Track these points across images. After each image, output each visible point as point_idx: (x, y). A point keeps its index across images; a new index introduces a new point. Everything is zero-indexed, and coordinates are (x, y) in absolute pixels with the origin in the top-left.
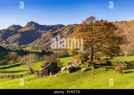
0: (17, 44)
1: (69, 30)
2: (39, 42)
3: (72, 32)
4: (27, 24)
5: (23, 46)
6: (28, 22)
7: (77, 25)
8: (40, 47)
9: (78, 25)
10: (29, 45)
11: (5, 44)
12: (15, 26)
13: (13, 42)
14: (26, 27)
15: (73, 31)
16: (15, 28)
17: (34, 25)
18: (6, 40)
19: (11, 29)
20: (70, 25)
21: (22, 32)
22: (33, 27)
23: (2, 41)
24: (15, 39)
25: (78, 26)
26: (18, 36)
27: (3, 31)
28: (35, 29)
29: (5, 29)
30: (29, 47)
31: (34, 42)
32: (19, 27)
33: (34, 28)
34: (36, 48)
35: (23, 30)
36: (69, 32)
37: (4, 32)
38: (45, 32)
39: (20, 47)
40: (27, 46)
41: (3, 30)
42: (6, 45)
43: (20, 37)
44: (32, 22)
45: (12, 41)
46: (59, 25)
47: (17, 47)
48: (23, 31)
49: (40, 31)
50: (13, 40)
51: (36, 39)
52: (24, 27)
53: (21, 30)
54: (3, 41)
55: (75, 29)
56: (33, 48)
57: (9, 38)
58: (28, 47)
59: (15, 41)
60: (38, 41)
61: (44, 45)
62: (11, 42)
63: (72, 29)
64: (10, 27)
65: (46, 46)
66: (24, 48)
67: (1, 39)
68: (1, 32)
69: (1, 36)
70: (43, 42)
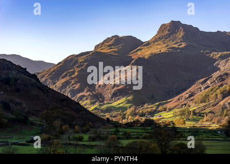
0: (129, 102)
2: (204, 92)
4: (159, 32)
5: (148, 107)
6: (163, 25)
8: (207, 110)
10: (168, 106)
11: (88, 101)
12: (117, 40)
13: (114, 95)
14: (155, 40)
16: (120, 46)
17: (182, 34)
19: (106, 51)
21: (144, 59)
22: (178, 43)
27: (81, 60)
28: (186, 47)
30: (170, 110)
31: (185, 94)
32: (133, 43)
33: (183, 45)
34: (195, 113)
35: (146, 53)
37: (86, 61)
38: (223, 57)
40: (160, 108)
42: (93, 103)
45: (113, 91)
47: (129, 111)
48: (146, 57)
50: (116, 88)
51: (191, 83)
53: (139, 53)
54: (85, 92)
56: (183, 113)
58: (165, 110)
59: (122, 93)
60: (199, 89)
61: (222, 103)
62: (107, 95)
64: (103, 44)
66: (152, 113)
67: (77, 86)
68: (77, 62)
69: (76, 74)
70: (218, 91)
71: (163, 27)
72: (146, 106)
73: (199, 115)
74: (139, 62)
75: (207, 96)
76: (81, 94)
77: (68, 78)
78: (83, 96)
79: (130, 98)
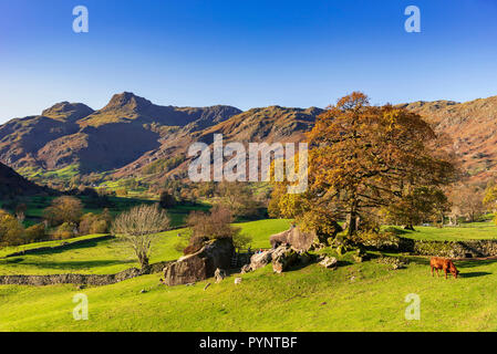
0: (74, 170)
1: (256, 126)
2: (151, 163)
3: (266, 134)
4: (111, 102)
5: (94, 176)
6: (115, 96)
7: (283, 109)
8: (153, 182)
9: (288, 110)
10: (115, 176)
11: (31, 168)
12: (67, 106)
13: (60, 162)
14: (106, 110)
15: (269, 130)
16: (70, 113)
17: (134, 105)
18: (34, 152)
19: (54, 116)
20: (259, 110)
21: (93, 127)
22: (130, 114)
23: (23, 155)
24: (69, 150)
25: (286, 115)
26: (78, 141)
27: (25, 124)
28: (137, 119)
29: (33, 117)
30: (117, 179)
31: (133, 165)
32: (83, 110)
33: (135, 117)
34: (140, 184)
35: (96, 122)
36: (255, 134)
37: (30, 125)
38: (172, 132)
39: (85, 178)
40: (107, 177)
41: (28, 118)
42: (36, 170)
43: (86, 146)
44: (128, 96)
45: (58, 158)
46: (221, 108)
47: (73, 180)
48: (96, 126)
49: (153, 125)
50: (62, 155)
51: (140, 154)
52: (99, 112)
53: (89, 121)
54: (27, 158)
55: (278, 123)
56: (128, 183)
57: (46, 148)
58: (111, 179)
59: (68, 160)
60: (147, 160)
61: (167, 175)
62: (51, 162)
63: (267, 123)
64: (51, 109)
65: (173, 178)
66: (97, 182)
67: (19, 151)
68: (20, 126)
69: (19, 138)
70: (165, 164)
71: (116, 97)
72: (92, 174)
73: (143, 186)
74: (89, 129)
75: (154, 167)
76: (22, 159)
77: (9, 142)
78: (25, 162)
79: (76, 166)
